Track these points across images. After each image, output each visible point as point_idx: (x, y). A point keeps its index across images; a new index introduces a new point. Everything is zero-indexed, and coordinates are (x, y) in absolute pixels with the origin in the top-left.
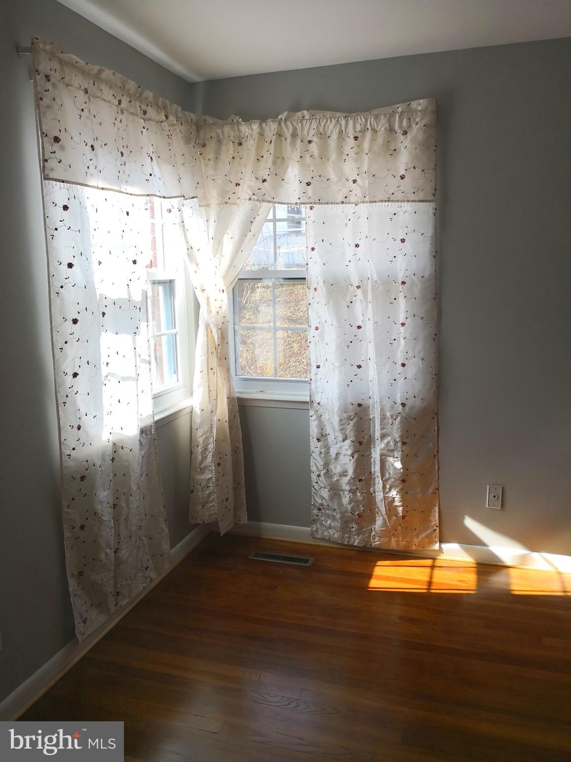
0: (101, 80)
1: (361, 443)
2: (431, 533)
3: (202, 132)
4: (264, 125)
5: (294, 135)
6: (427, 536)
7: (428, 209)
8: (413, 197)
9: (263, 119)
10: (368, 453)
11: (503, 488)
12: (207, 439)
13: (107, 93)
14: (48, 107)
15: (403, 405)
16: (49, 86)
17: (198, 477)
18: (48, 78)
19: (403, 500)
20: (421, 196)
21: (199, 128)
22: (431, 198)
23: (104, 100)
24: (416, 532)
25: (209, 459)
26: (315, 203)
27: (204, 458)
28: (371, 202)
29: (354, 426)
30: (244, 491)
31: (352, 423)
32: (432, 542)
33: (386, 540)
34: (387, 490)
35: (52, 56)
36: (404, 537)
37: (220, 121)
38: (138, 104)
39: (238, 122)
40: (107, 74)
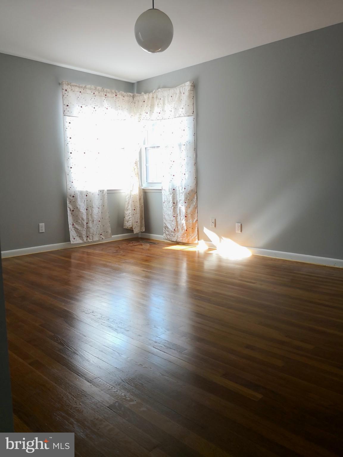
0: (86, 88)
1: (174, 203)
2: (195, 237)
3: (134, 99)
4: (149, 94)
5: (157, 97)
6: (194, 238)
7: (192, 118)
8: (185, 115)
9: (149, 93)
10: (177, 207)
11: (215, 219)
12: (129, 200)
13: (89, 91)
14: (66, 98)
15: (185, 189)
16: (66, 92)
17: (126, 212)
18: (66, 90)
19: (186, 224)
20: (188, 114)
21: (133, 97)
22: (192, 115)
23: (88, 93)
24: (191, 236)
25: (130, 207)
26: (161, 119)
27: (128, 206)
28: (175, 118)
29: (172, 197)
30: (144, 221)
31: (171, 196)
32: (195, 240)
33: (182, 239)
34: (182, 220)
35: (68, 84)
36: (187, 238)
37: (139, 95)
38: (102, 93)
39: (143, 94)
40: (88, 86)
